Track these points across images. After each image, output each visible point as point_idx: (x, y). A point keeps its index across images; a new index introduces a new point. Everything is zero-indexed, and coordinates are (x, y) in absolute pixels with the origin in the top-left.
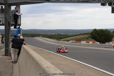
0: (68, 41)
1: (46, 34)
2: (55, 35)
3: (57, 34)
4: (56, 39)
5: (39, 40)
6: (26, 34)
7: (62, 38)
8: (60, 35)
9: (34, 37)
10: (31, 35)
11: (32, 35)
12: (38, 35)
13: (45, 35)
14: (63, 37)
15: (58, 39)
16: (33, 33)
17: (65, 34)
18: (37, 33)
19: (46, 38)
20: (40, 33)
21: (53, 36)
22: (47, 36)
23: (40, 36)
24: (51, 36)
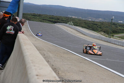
1: (84, 19)
2: (102, 23)
3: (107, 20)
4: (104, 32)
5: (65, 32)
6: (39, 15)
8: (114, 24)
9: (55, 22)
10: (50, 18)
11: (52, 18)
13: (80, 20)
14: (120, 30)
15: (108, 33)
16: (56, 14)
18: (62, 16)
19: (83, 27)
20: (70, 17)
21: (99, 25)
22: (84, 24)
23: (69, 23)
24: (94, 24)
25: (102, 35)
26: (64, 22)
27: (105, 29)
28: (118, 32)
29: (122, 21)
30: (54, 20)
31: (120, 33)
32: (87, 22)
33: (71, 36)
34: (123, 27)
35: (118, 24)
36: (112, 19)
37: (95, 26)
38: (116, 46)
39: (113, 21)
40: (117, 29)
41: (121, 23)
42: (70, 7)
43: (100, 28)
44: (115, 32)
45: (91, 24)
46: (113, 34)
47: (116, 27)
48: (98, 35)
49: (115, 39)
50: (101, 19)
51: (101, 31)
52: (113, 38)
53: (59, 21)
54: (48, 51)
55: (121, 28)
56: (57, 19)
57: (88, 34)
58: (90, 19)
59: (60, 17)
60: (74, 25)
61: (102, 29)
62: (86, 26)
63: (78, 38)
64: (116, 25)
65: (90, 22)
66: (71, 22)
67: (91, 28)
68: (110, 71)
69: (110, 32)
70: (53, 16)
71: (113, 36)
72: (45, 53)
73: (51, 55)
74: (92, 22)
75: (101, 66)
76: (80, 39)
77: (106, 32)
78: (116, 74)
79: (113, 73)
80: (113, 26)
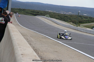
0: (92, 28)
1: (57, 13)
2: (71, 16)
3: (75, 14)
4: (73, 22)
5: (43, 22)
6: (24, 10)
7: (84, 23)
8: (80, 16)
9: (36, 15)
10: (32, 12)
11: (34, 12)
12: (43, 14)
13: (54, 13)
14: (85, 21)
15: (75, 23)
16: (36, 9)
17: (89, 15)
19: (57, 19)
20: (47, 11)
21: (69, 17)
22: (58, 16)
23: (47, 15)
24: (65, 16)
25: (71, 24)
26: (43, 15)
27: (73, 20)
28: (83, 23)
29: (86, 14)
30: (35, 13)
31: (85, 23)
32: (60, 15)
33: (48, 25)
34: (87, 19)
35: (83, 16)
36: (79, 13)
37: (66, 18)
38: (82, 32)
39: (79, 14)
40: (83, 20)
41: (85, 16)
42: (47, 4)
43: (70, 19)
44: (81, 22)
45: (63, 17)
46: (79, 24)
47: (82, 19)
48: (68, 24)
49: (81, 27)
50: (70, 13)
51: (71, 22)
52: (80, 27)
53: (38, 14)
54: (30, 36)
55: (85, 19)
56: (37, 13)
57: (61, 24)
58: (62, 12)
59: (40, 11)
60: (50, 17)
61: (71, 20)
62: (59, 18)
63: (53, 27)
64: (82, 17)
65: (62, 15)
66: (48, 15)
67: (63, 19)
68: (77, 51)
69: (77, 23)
70: (34, 10)
71: (79, 25)
72: (28, 38)
73: (32, 39)
74: (64, 15)
75: (70, 48)
76: (55, 27)
77: (74, 22)
78: (82, 54)
79: (80, 52)
80: (80, 18)
